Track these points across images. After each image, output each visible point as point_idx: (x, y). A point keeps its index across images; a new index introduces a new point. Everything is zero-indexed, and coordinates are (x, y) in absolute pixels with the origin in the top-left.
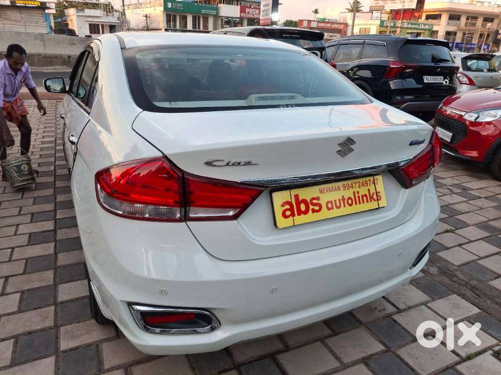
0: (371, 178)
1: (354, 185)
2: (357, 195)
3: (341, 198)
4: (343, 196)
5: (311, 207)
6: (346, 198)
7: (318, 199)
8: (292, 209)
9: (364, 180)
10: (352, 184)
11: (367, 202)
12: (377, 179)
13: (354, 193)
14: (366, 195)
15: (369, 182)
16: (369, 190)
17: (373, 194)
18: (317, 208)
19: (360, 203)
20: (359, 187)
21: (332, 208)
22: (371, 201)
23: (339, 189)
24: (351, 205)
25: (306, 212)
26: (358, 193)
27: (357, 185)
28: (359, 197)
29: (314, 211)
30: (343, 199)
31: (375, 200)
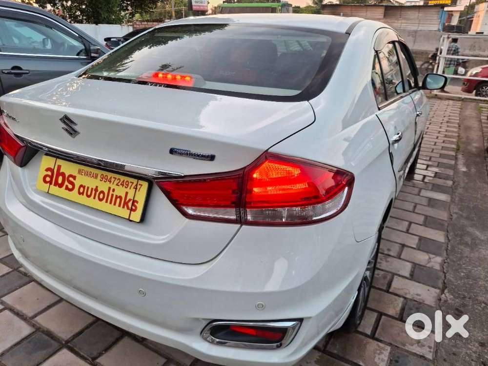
0: (135, 181)
1: (113, 180)
2: (111, 192)
3: (94, 188)
4: (97, 187)
5: (66, 183)
6: (99, 190)
7: (74, 178)
8: (51, 177)
9: (126, 179)
10: (111, 178)
11: (119, 206)
12: (142, 185)
13: (110, 188)
14: (120, 197)
15: (130, 184)
16: (127, 193)
17: (130, 200)
18: (70, 186)
19: (111, 203)
20: (117, 185)
21: (83, 193)
22: (123, 207)
23: (96, 177)
24: (101, 200)
25: (61, 186)
26: (114, 190)
27: (116, 181)
28: (112, 195)
29: (67, 188)
30: (96, 190)
31: (128, 208)
